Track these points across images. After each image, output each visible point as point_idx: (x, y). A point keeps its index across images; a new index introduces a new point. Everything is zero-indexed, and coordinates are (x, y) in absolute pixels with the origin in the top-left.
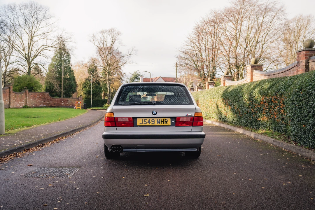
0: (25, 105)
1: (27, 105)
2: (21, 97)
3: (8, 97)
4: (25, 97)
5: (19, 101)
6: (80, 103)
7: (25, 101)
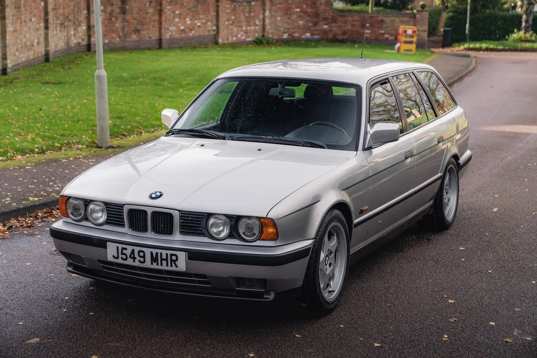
0: (261, 34)
1: (266, 34)
2: (250, 12)
3: (213, 13)
4: (261, 12)
5: (244, 24)
6: (414, 32)
7: (261, 23)
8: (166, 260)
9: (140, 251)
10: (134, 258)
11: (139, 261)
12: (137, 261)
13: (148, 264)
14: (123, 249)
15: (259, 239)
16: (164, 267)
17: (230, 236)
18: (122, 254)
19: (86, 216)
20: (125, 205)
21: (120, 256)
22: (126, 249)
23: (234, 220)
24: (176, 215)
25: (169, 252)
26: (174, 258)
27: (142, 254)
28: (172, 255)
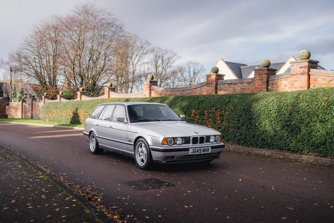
8: (206, 150)
10: (198, 152)
12: (199, 152)
13: (202, 153)
14: (195, 149)
16: (206, 153)
18: (194, 151)
19: (176, 143)
20: (191, 136)
21: (194, 152)
24: (205, 137)
25: (207, 148)
27: (200, 150)
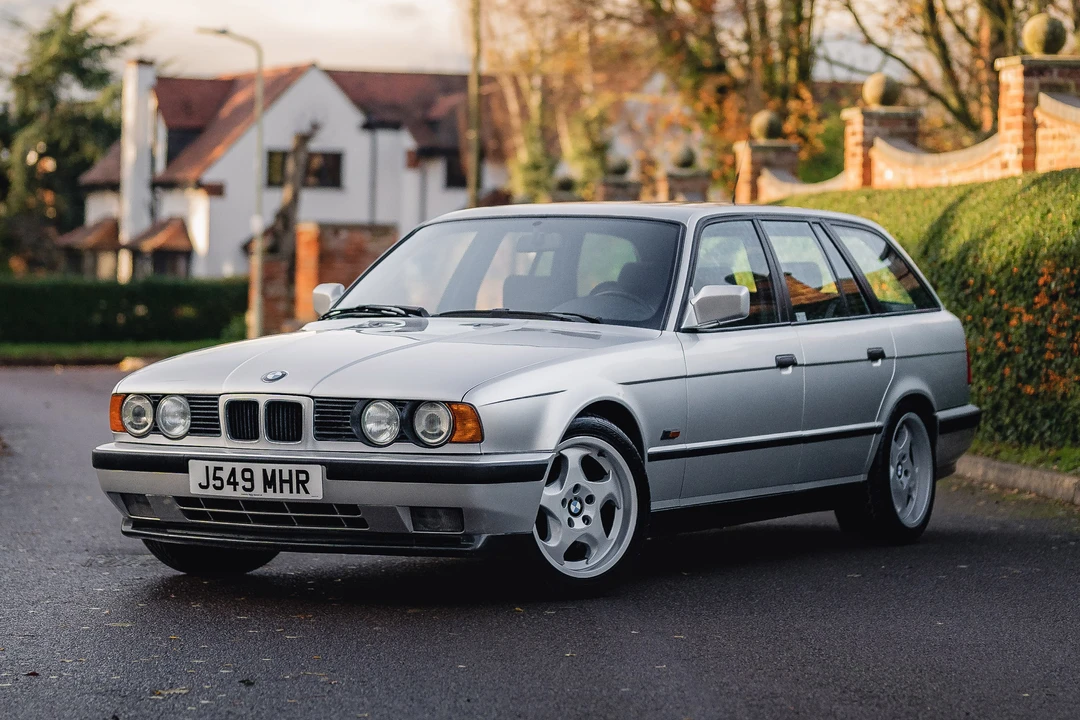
8: (290, 481)
9: (244, 470)
10: (235, 484)
11: (244, 487)
12: (239, 488)
14: (216, 469)
15: (449, 440)
16: (286, 495)
17: (400, 438)
18: (215, 478)
19: (156, 424)
20: (220, 395)
21: (212, 482)
22: (221, 469)
23: (406, 409)
24: (308, 408)
26: (303, 477)
27: (247, 475)
28: (298, 472)
